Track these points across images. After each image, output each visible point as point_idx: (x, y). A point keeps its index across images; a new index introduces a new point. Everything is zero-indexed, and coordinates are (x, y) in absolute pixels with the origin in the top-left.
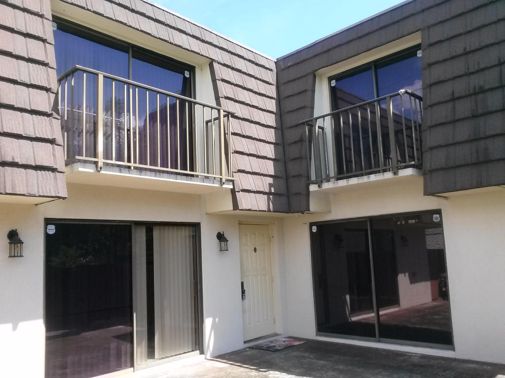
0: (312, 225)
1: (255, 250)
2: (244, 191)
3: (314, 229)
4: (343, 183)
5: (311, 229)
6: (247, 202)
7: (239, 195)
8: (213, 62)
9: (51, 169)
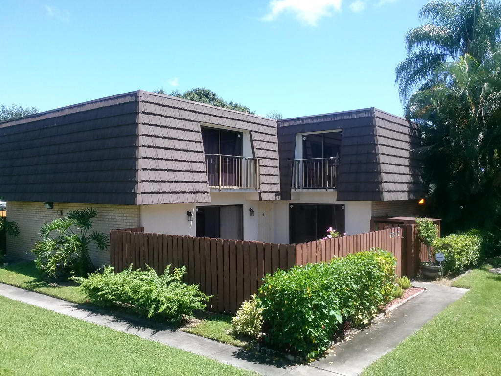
0: (290, 204)
1: (263, 215)
2: (264, 192)
3: (292, 206)
4: (306, 190)
5: (290, 206)
6: (265, 197)
7: (262, 194)
8: (251, 131)
9: (207, 193)
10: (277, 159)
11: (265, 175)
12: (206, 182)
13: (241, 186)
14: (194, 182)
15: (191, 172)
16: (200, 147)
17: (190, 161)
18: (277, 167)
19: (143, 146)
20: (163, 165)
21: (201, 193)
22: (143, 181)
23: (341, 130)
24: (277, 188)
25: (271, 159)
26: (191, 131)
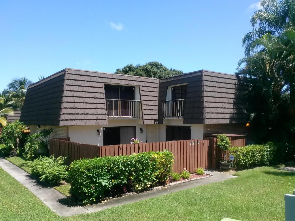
1: (151, 132)
2: (145, 119)
3: (167, 127)
6: (146, 122)
8: (139, 86)
9: (106, 120)
10: (157, 101)
11: (147, 110)
12: (105, 114)
13: (135, 116)
14: (97, 114)
15: (96, 109)
16: (103, 96)
17: (96, 103)
18: (157, 105)
19: (66, 96)
20: (77, 105)
21: (101, 120)
22: (64, 114)
23: (187, 84)
24: (156, 117)
25: (153, 101)
26: (98, 87)
